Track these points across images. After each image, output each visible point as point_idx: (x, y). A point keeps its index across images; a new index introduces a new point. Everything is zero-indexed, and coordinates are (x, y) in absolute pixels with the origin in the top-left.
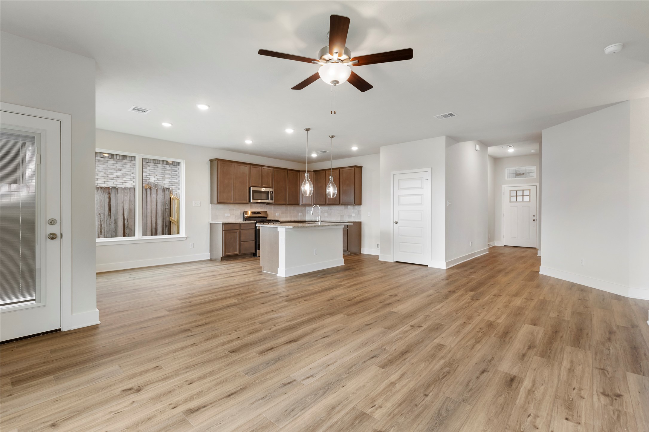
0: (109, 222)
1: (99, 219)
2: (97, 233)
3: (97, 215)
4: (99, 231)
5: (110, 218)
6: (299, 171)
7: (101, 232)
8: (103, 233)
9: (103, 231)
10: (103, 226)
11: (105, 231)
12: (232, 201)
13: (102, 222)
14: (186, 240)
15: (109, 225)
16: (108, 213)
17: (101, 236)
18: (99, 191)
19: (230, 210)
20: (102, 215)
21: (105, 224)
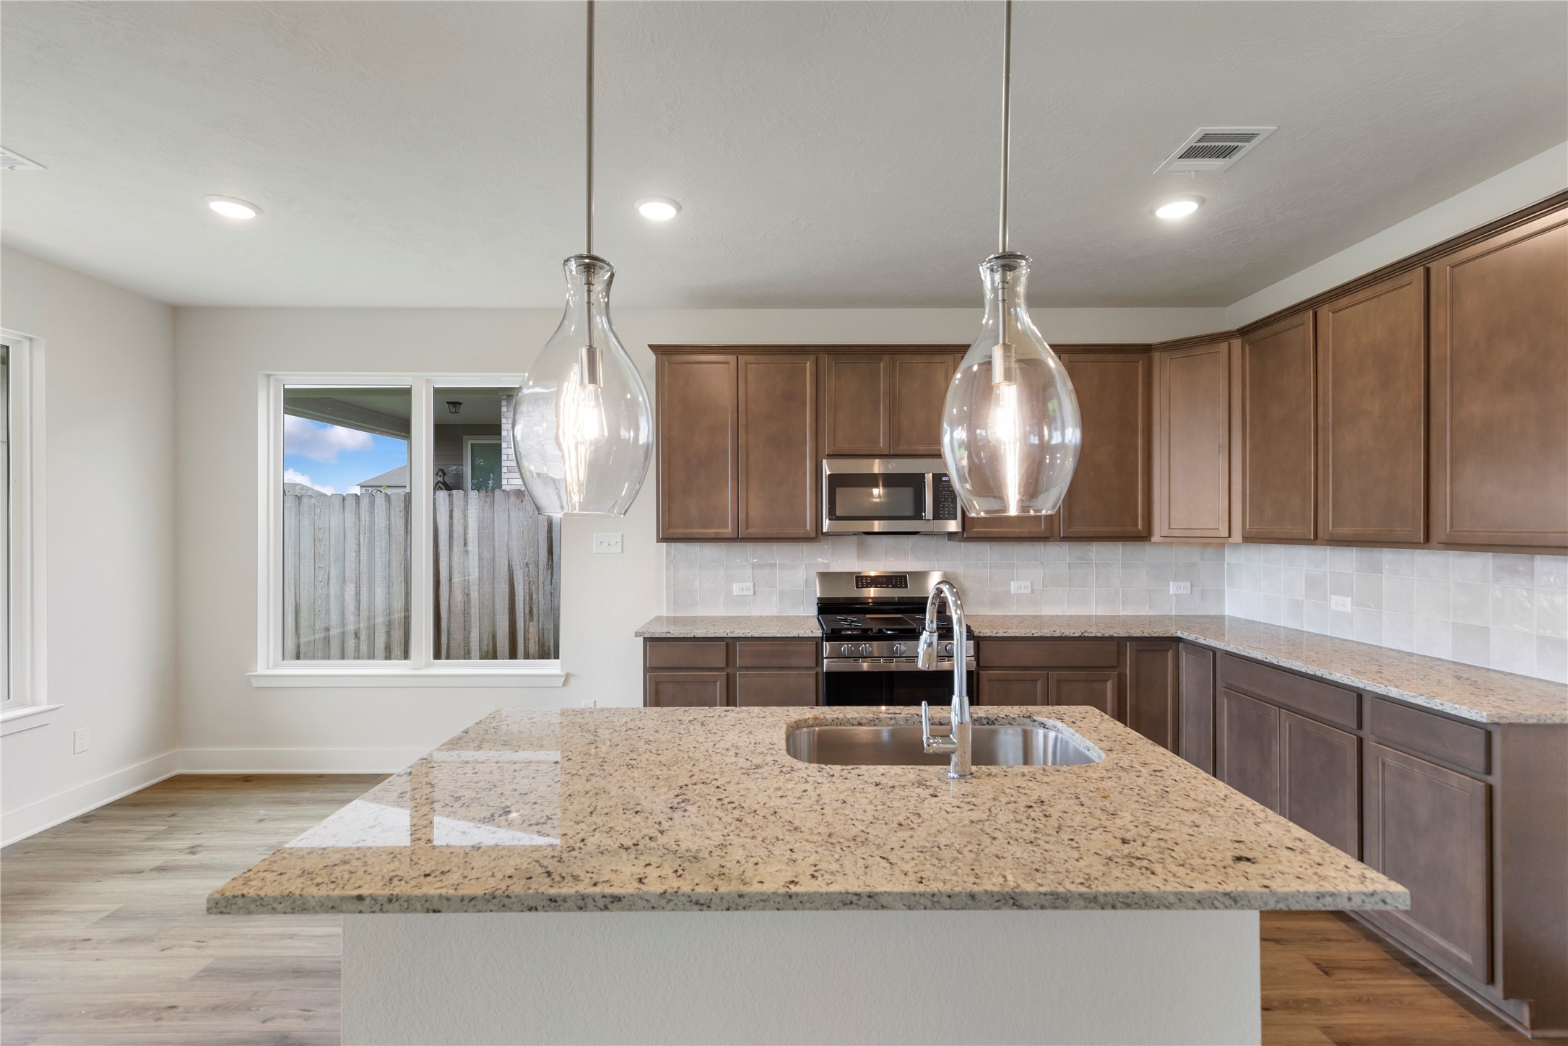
0: (549, 587)
1: (526, 578)
2: (522, 615)
3: (522, 565)
4: (527, 612)
5: (552, 576)
6: (1146, 350)
7: (531, 612)
8: (535, 618)
9: (535, 610)
10: (534, 596)
11: (541, 612)
12: (728, 530)
13: (534, 588)
14: (565, 684)
15: (549, 596)
16: (546, 562)
17: (531, 624)
18: (525, 503)
19: (753, 566)
20: (532, 566)
21: (541, 592)
